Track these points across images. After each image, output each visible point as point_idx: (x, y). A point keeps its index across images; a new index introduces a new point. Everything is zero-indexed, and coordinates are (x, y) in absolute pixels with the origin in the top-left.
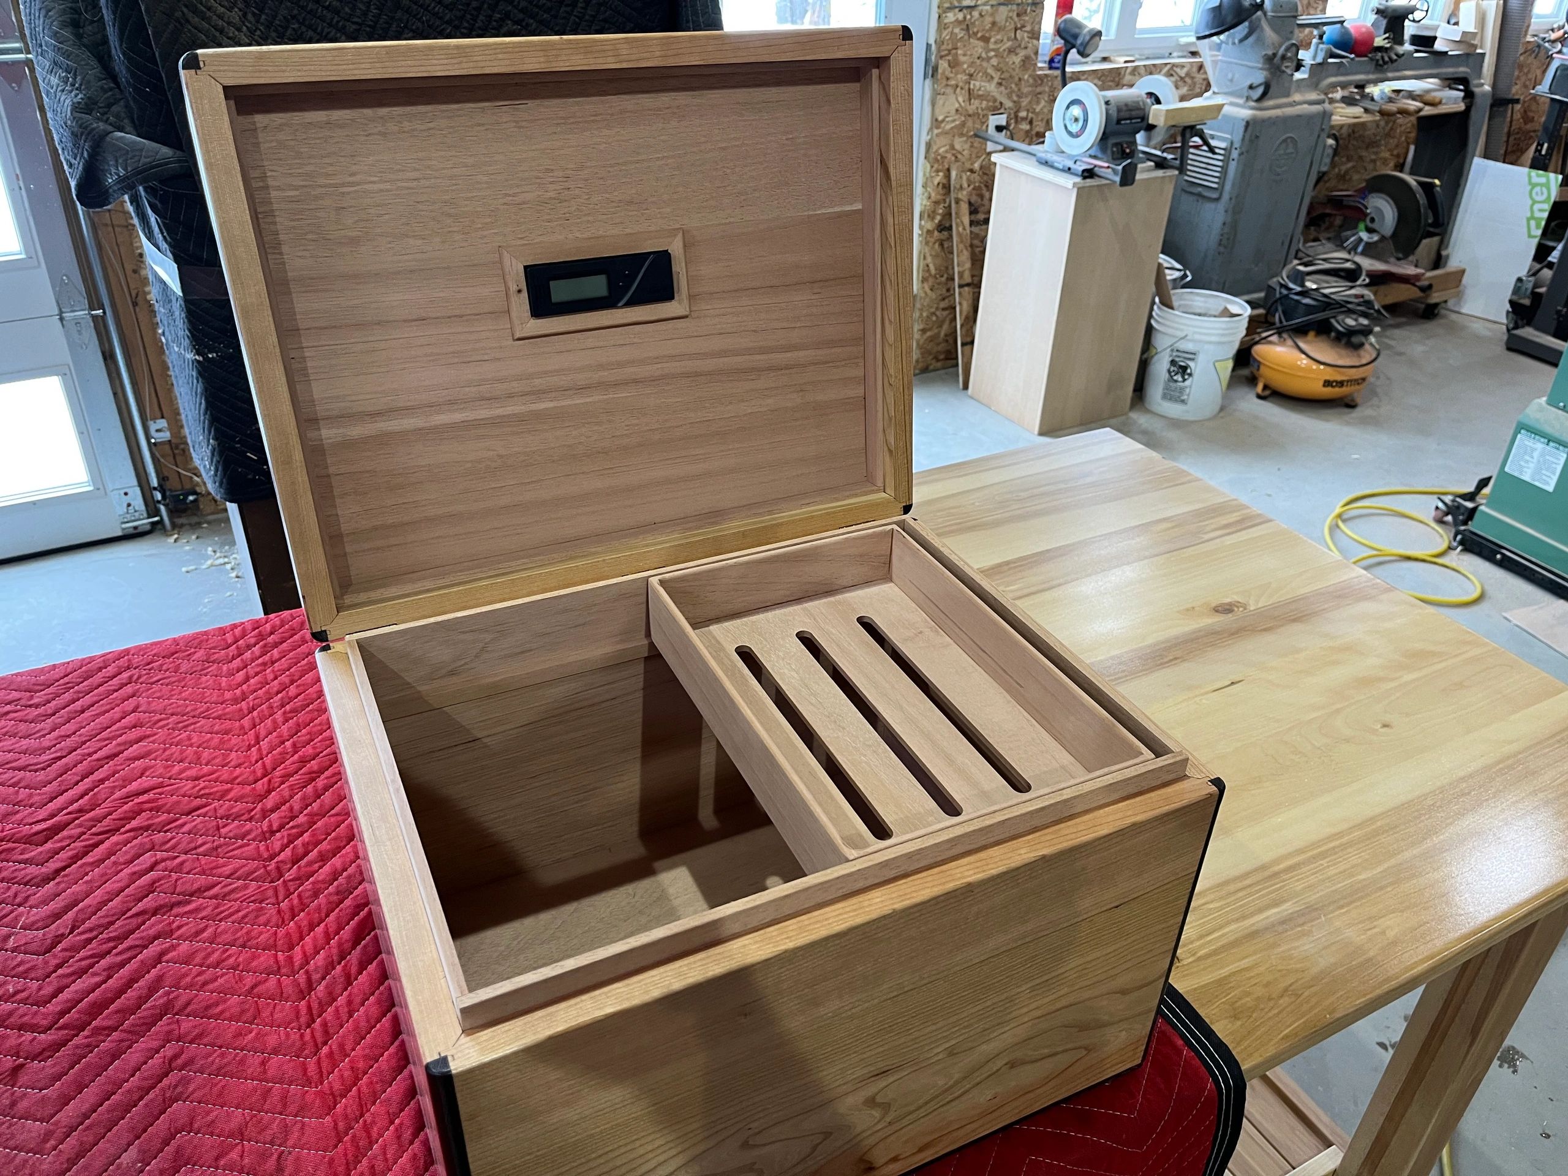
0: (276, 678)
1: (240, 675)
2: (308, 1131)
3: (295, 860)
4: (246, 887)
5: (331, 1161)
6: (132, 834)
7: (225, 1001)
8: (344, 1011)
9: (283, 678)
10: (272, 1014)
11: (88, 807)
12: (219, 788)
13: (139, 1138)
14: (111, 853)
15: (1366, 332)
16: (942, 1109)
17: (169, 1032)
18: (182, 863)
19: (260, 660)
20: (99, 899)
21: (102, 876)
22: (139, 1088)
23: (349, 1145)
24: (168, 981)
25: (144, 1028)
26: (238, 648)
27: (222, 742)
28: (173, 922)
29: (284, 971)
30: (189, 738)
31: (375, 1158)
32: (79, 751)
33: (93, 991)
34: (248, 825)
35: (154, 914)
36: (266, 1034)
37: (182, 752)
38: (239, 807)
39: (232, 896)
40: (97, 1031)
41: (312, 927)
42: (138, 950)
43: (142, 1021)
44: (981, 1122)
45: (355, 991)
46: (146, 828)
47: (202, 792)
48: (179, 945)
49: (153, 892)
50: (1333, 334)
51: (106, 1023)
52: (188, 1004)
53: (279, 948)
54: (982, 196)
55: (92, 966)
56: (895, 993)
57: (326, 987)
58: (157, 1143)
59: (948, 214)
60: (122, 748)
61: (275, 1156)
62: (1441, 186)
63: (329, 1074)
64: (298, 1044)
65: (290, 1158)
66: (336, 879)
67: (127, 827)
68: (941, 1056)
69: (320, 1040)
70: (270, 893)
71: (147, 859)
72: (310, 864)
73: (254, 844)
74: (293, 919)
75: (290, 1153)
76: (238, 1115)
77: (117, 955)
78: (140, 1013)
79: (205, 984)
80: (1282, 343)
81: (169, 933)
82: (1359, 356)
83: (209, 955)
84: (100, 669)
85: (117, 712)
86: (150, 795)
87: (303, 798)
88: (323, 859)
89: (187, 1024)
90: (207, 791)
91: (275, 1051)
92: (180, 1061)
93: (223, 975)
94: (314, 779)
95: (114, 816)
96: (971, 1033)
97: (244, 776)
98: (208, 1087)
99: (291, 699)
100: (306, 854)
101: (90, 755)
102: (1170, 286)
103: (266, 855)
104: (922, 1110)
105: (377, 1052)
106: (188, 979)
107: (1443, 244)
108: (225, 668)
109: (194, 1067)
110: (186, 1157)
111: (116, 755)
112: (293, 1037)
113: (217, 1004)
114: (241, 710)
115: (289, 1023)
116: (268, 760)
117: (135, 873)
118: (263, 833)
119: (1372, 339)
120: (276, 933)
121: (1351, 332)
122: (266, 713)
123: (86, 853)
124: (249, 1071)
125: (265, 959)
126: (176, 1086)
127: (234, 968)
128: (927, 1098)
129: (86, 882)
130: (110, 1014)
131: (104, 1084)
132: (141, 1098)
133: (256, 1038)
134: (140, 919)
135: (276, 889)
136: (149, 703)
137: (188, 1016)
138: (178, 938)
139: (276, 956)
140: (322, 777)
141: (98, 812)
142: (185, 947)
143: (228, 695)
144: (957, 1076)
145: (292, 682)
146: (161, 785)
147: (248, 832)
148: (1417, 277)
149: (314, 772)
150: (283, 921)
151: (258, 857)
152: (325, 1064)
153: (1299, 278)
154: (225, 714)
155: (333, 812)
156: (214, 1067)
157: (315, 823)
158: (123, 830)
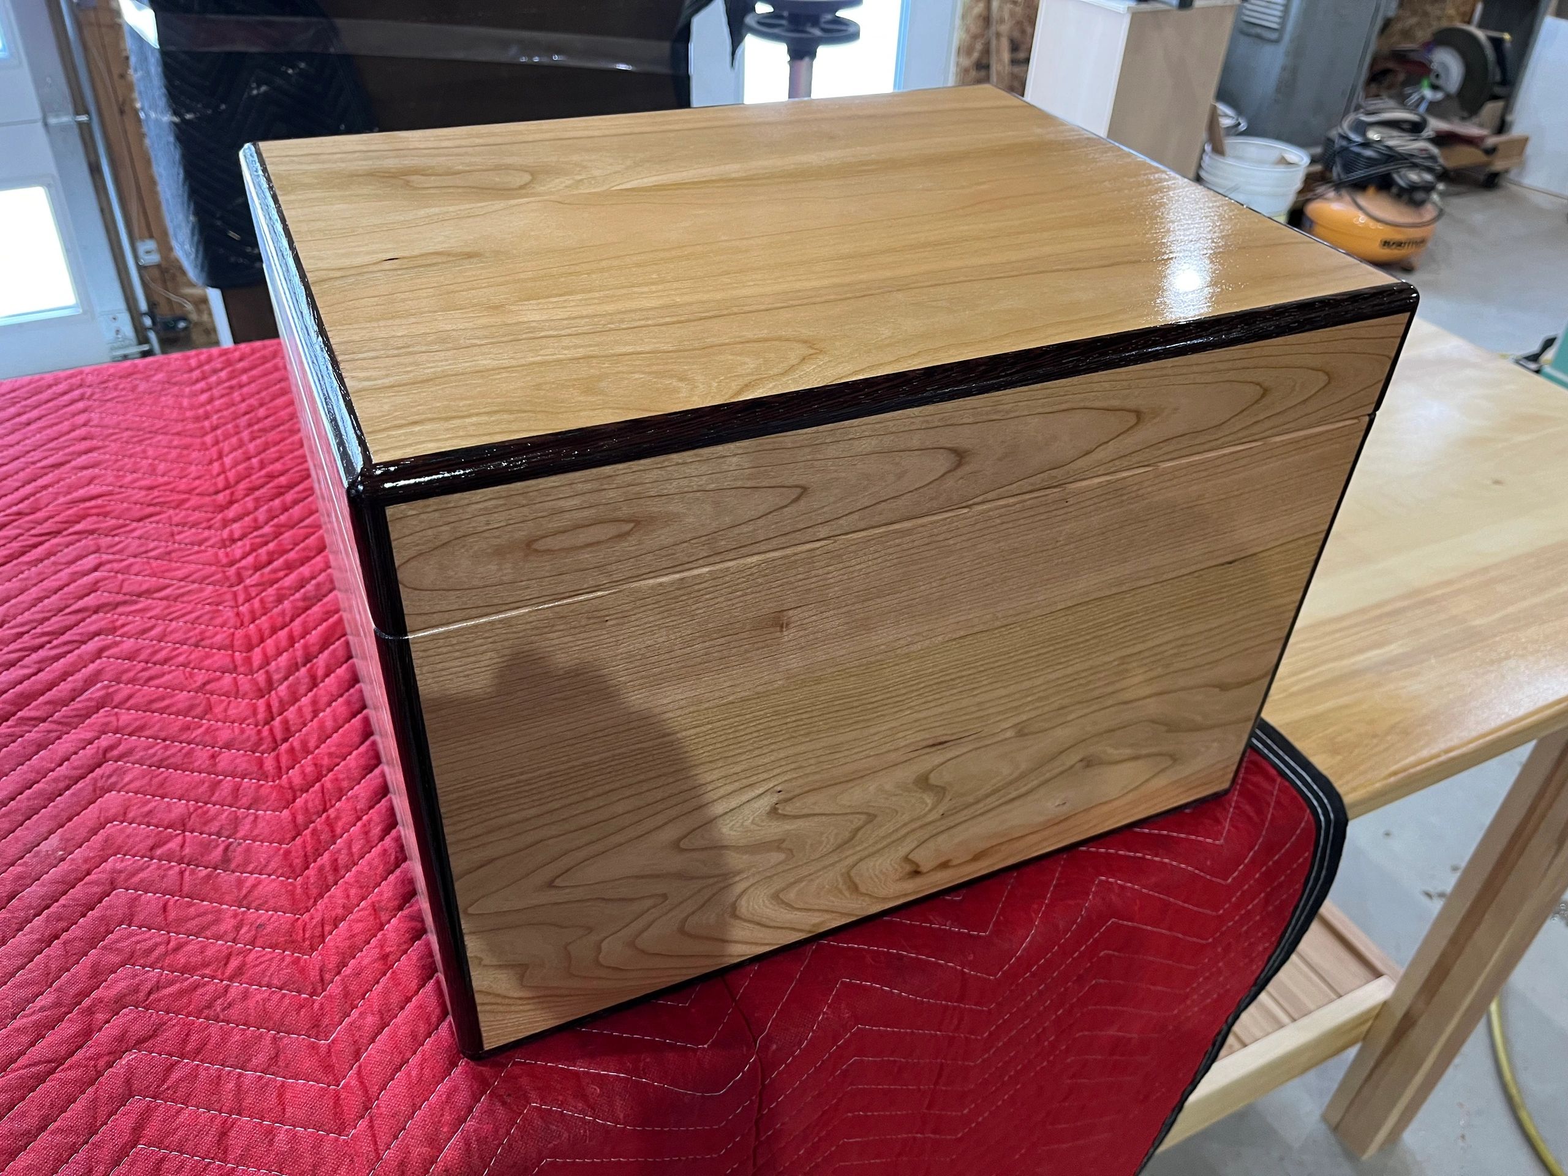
0: (243, 400)
1: (204, 397)
2: (261, 824)
3: (257, 568)
4: (201, 590)
5: (287, 853)
6: (76, 537)
7: (173, 696)
8: (308, 712)
9: (253, 401)
10: (226, 710)
11: (28, 511)
12: (176, 497)
13: (62, 826)
14: (50, 554)
15: (1429, 188)
16: (1003, 808)
17: (107, 724)
18: (131, 565)
19: (227, 384)
20: (34, 596)
21: (40, 574)
22: (66, 777)
23: (308, 838)
24: (108, 675)
25: (76, 720)
26: (203, 372)
27: (180, 456)
28: (117, 620)
29: (241, 669)
30: (144, 451)
31: (339, 851)
32: (22, 460)
33: (21, 683)
34: (206, 533)
35: (96, 612)
36: (217, 729)
37: (135, 463)
38: (197, 515)
39: (185, 599)
40: (24, 720)
41: (274, 631)
42: (76, 645)
43: (74, 713)
44: (1046, 833)
45: (322, 692)
46: (92, 532)
47: (157, 500)
48: (122, 642)
49: (96, 591)
50: (1394, 190)
51: (33, 714)
52: (130, 697)
53: (236, 648)
54: (1023, 32)
55: (21, 659)
56: (962, 633)
57: (289, 687)
58: (83, 832)
59: (987, 51)
60: (70, 458)
61: (221, 848)
62: (1512, 42)
63: (289, 769)
64: (254, 738)
65: (239, 849)
66: (303, 587)
67: (71, 530)
68: (1009, 734)
69: (279, 736)
70: (229, 596)
71: (91, 561)
72: (275, 571)
73: (211, 551)
74: (253, 622)
75: (240, 844)
76: (180, 807)
77: (51, 649)
78: (74, 705)
79: (151, 679)
80: (1339, 198)
81: (113, 630)
82: (1421, 215)
83: (155, 653)
84: (50, 386)
85: (66, 426)
86: (99, 501)
87: (270, 510)
88: (290, 567)
89: (126, 717)
90: (161, 500)
91: (228, 746)
92: (115, 753)
93: (170, 672)
94: (282, 494)
95: (57, 519)
96: (1046, 709)
97: (205, 487)
98: (148, 778)
99: (259, 421)
100: (270, 562)
101: (34, 463)
102: (1222, 132)
103: (224, 561)
104: (981, 805)
105: (345, 750)
106: (131, 674)
107: (1507, 109)
108: (187, 390)
109: (132, 759)
110: (116, 845)
111: (62, 464)
112: (248, 733)
113: (162, 698)
114: (203, 428)
115: (245, 719)
116: (231, 475)
117: (76, 573)
118: (223, 541)
119: (1435, 197)
120: (233, 634)
121: (1413, 188)
122: (232, 431)
123: (23, 554)
124: (196, 764)
125: (220, 658)
126: (110, 776)
127: (185, 665)
128: (987, 788)
129: (21, 580)
130: (38, 705)
131: (25, 773)
132: (68, 788)
133: (207, 731)
134: (79, 616)
135: (235, 594)
136: (102, 418)
137: (128, 709)
138: (121, 636)
139: (232, 656)
140: (292, 492)
141: (39, 515)
142: (129, 644)
143: (189, 414)
144: (1024, 767)
145: (262, 405)
146: (111, 493)
147: (206, 539)
148: (1482, 139)
149: (281, 487)
150: (242, 625)
151: (217, 563)
152: (284, 761)
153: (1361, 128)
154: (184, 431)
155: (302, 524)
156: (155, 759)
157: (281, 534)
158: (65, 533)
